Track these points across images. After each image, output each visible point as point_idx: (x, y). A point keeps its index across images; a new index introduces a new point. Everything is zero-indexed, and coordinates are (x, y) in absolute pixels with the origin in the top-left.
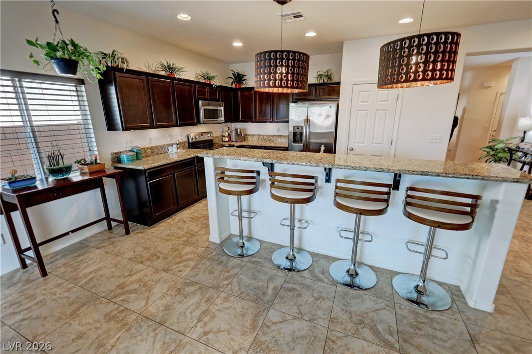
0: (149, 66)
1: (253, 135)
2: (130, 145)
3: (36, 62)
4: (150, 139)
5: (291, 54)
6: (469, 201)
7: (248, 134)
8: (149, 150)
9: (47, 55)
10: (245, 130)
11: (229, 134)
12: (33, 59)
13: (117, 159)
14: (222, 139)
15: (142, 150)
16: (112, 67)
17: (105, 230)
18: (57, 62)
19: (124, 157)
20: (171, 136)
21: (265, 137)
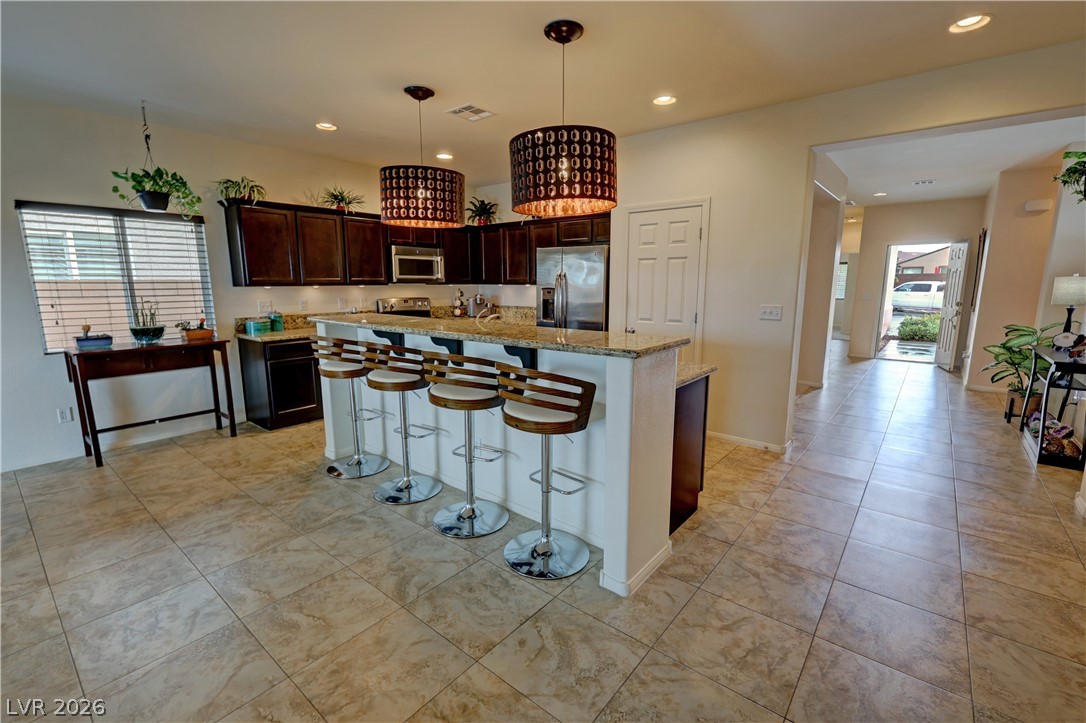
0: (312, 196)
1: (508, 307)
2: (269, 310)
3: (122, 197)
4: (305, 303)
5: (429, 171)
6: (578, 390)
7: (503, 304)
8: (300, 319)
9: (133, 187)
10: (496, 297)
11: (462, 303)
12: (119, 193)
13: (242, 328)
14: (453, 312)
15: (289, 318)
16: (234, 199)
17: (213, 429)
18: (141, 196)
19: (251, 325)
20: (346, 302)
21: (526, 311)
